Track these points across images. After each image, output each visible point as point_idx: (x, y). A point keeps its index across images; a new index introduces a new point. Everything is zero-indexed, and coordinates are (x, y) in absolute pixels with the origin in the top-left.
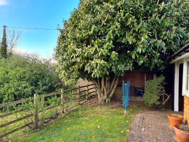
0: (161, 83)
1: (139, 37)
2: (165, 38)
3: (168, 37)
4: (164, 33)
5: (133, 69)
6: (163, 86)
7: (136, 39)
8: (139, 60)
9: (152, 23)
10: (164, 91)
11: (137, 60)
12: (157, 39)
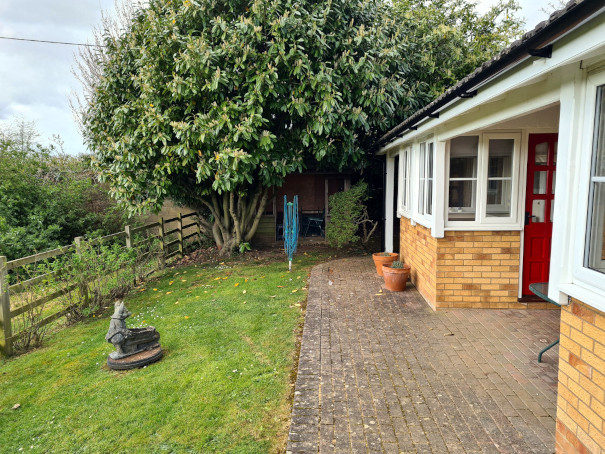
0: (361, 198)
1: (318, 101)
2: (367, 103)
3: (372, 102)
4: (364, 93)
5: (303, 169)
6: (364, 203)
7: (311, 104)
8: (318, 150)
9: (342, 71)
10: (366, 214)
11: (312, 150)
12: (351, 105)
